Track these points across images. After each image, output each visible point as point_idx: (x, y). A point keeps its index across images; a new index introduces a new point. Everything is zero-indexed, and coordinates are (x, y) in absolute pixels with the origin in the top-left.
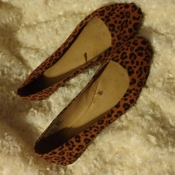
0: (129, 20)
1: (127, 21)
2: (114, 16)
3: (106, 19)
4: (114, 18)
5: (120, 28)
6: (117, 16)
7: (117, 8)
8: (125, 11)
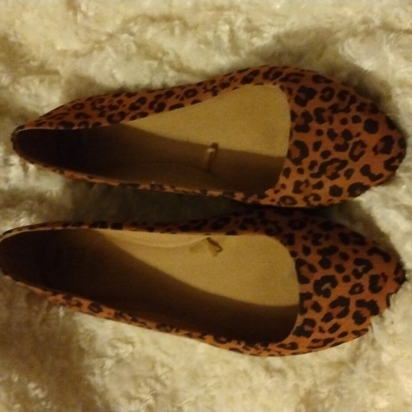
0: (351, 165)
1: (344, 163)
3: (300, 121)
4: (319, 133)
5: (316, 170)
7: (347, 110)
8: (358, 135)
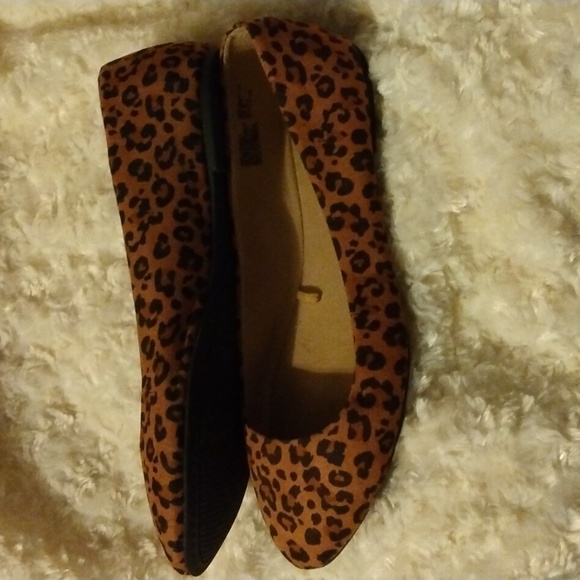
0: (274, 514)
2: (300, 482)
4: (294, 476)
5: (263, 473)
6: (295, 491)
7: (326, 506)
8: (301, 522)
